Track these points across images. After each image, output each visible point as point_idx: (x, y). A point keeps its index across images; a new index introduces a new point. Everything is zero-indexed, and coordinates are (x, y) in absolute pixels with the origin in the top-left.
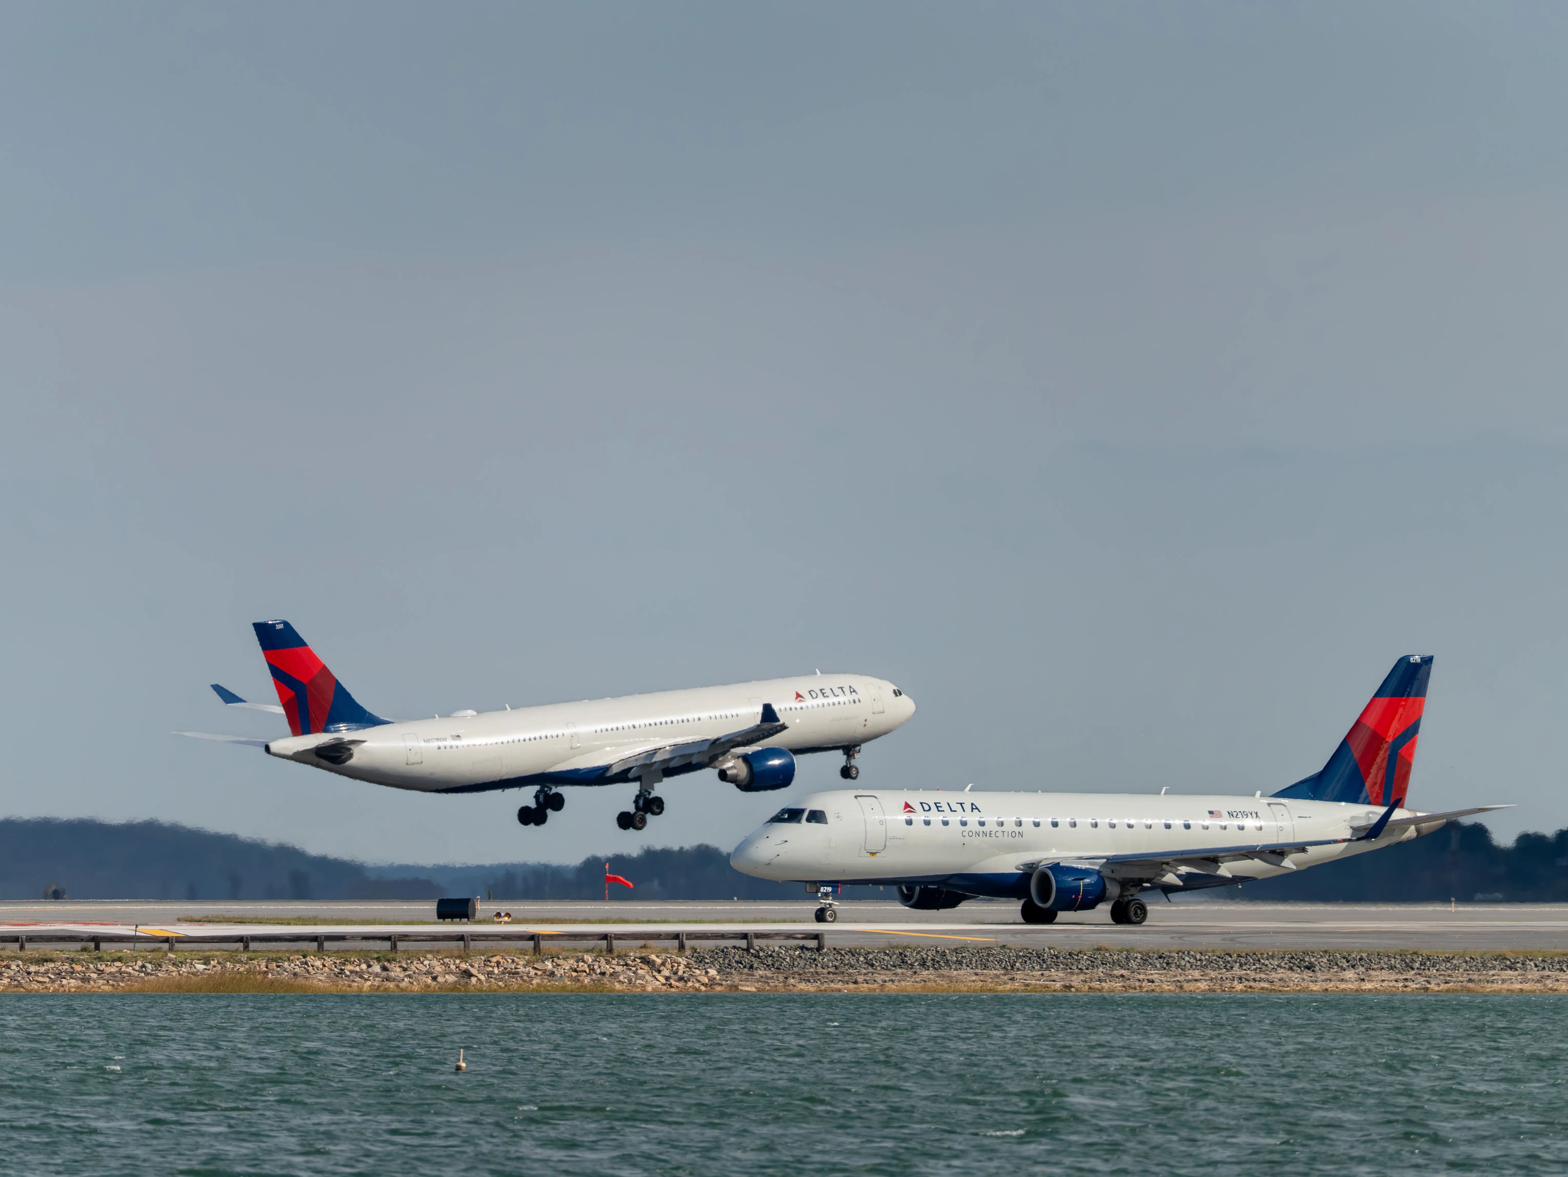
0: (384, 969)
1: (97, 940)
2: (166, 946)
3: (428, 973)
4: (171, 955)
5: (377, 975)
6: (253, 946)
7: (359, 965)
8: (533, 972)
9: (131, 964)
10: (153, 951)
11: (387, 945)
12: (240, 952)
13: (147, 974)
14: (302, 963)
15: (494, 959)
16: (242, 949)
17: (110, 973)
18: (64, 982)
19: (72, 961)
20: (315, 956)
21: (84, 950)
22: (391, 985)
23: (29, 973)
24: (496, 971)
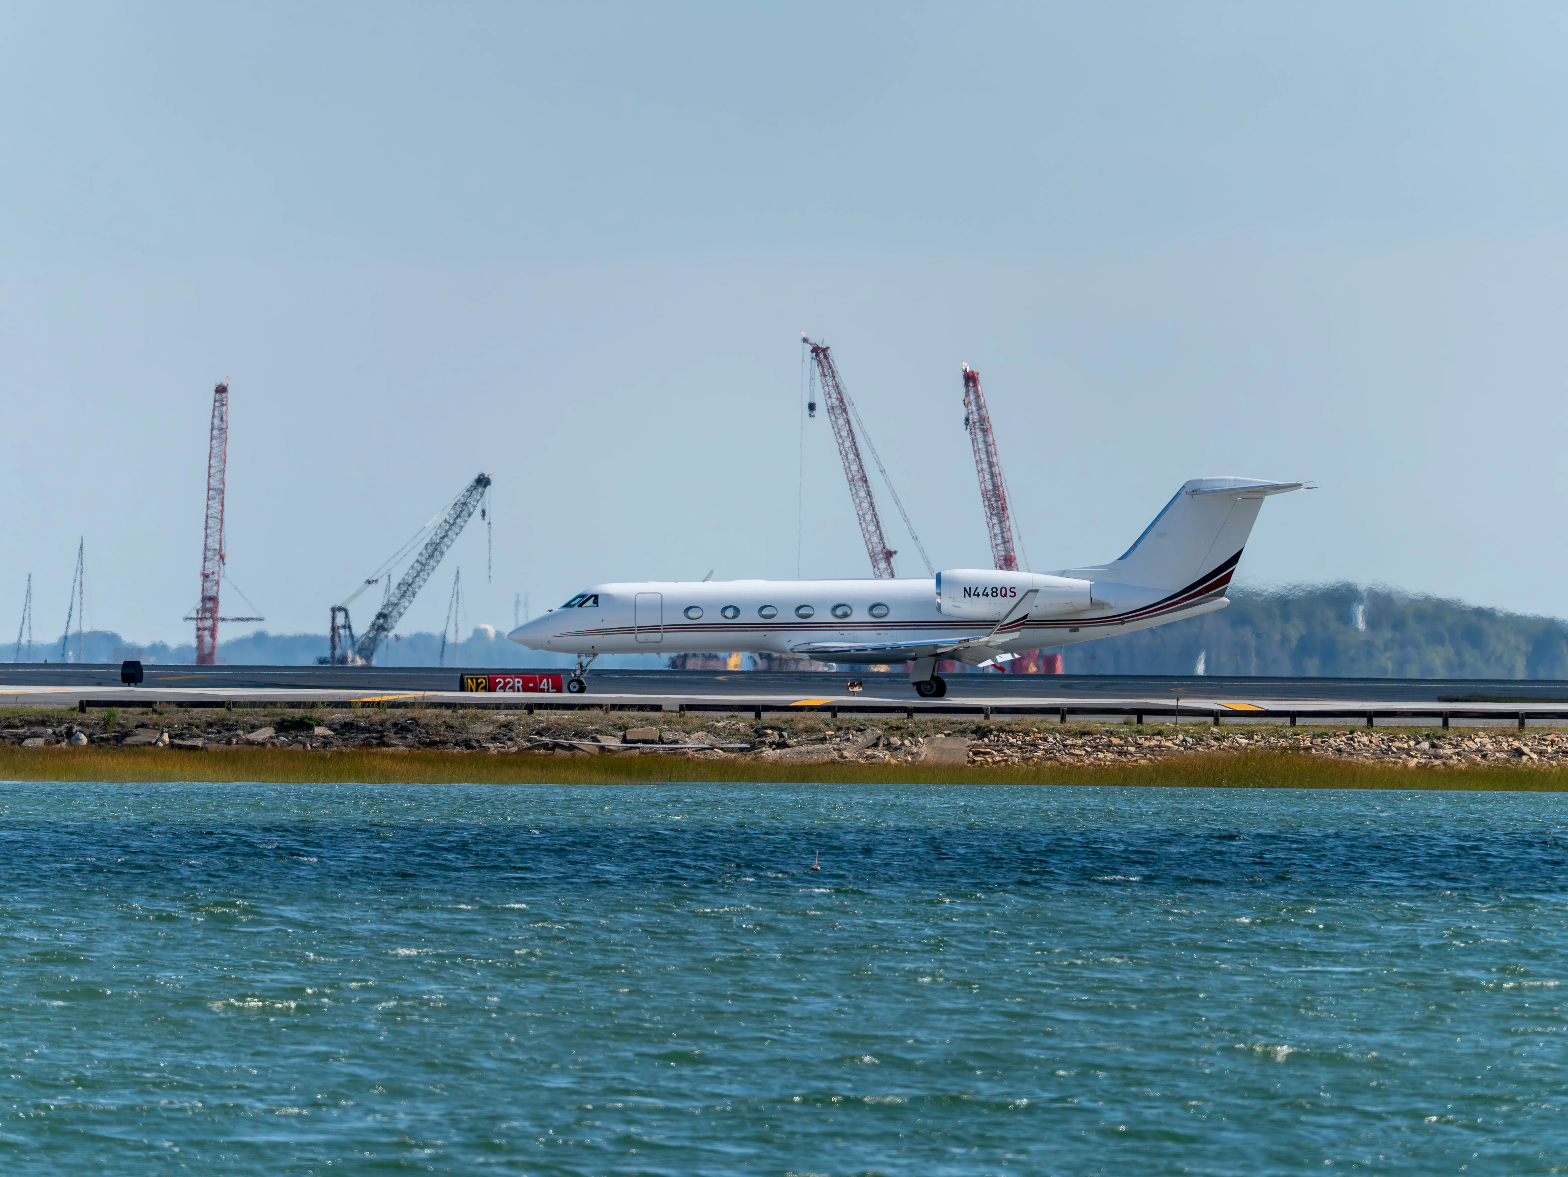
1: (1140, 713)
4: (1214, 729)
5: (1424, 752)
10: (1194, 724)
12: (1287, 727)
18: (1101, 755)
19: (1111, 733)
21: (1123, 722)
22: (1437, 762)
23: (1065, 746)
24: (1550, 749)
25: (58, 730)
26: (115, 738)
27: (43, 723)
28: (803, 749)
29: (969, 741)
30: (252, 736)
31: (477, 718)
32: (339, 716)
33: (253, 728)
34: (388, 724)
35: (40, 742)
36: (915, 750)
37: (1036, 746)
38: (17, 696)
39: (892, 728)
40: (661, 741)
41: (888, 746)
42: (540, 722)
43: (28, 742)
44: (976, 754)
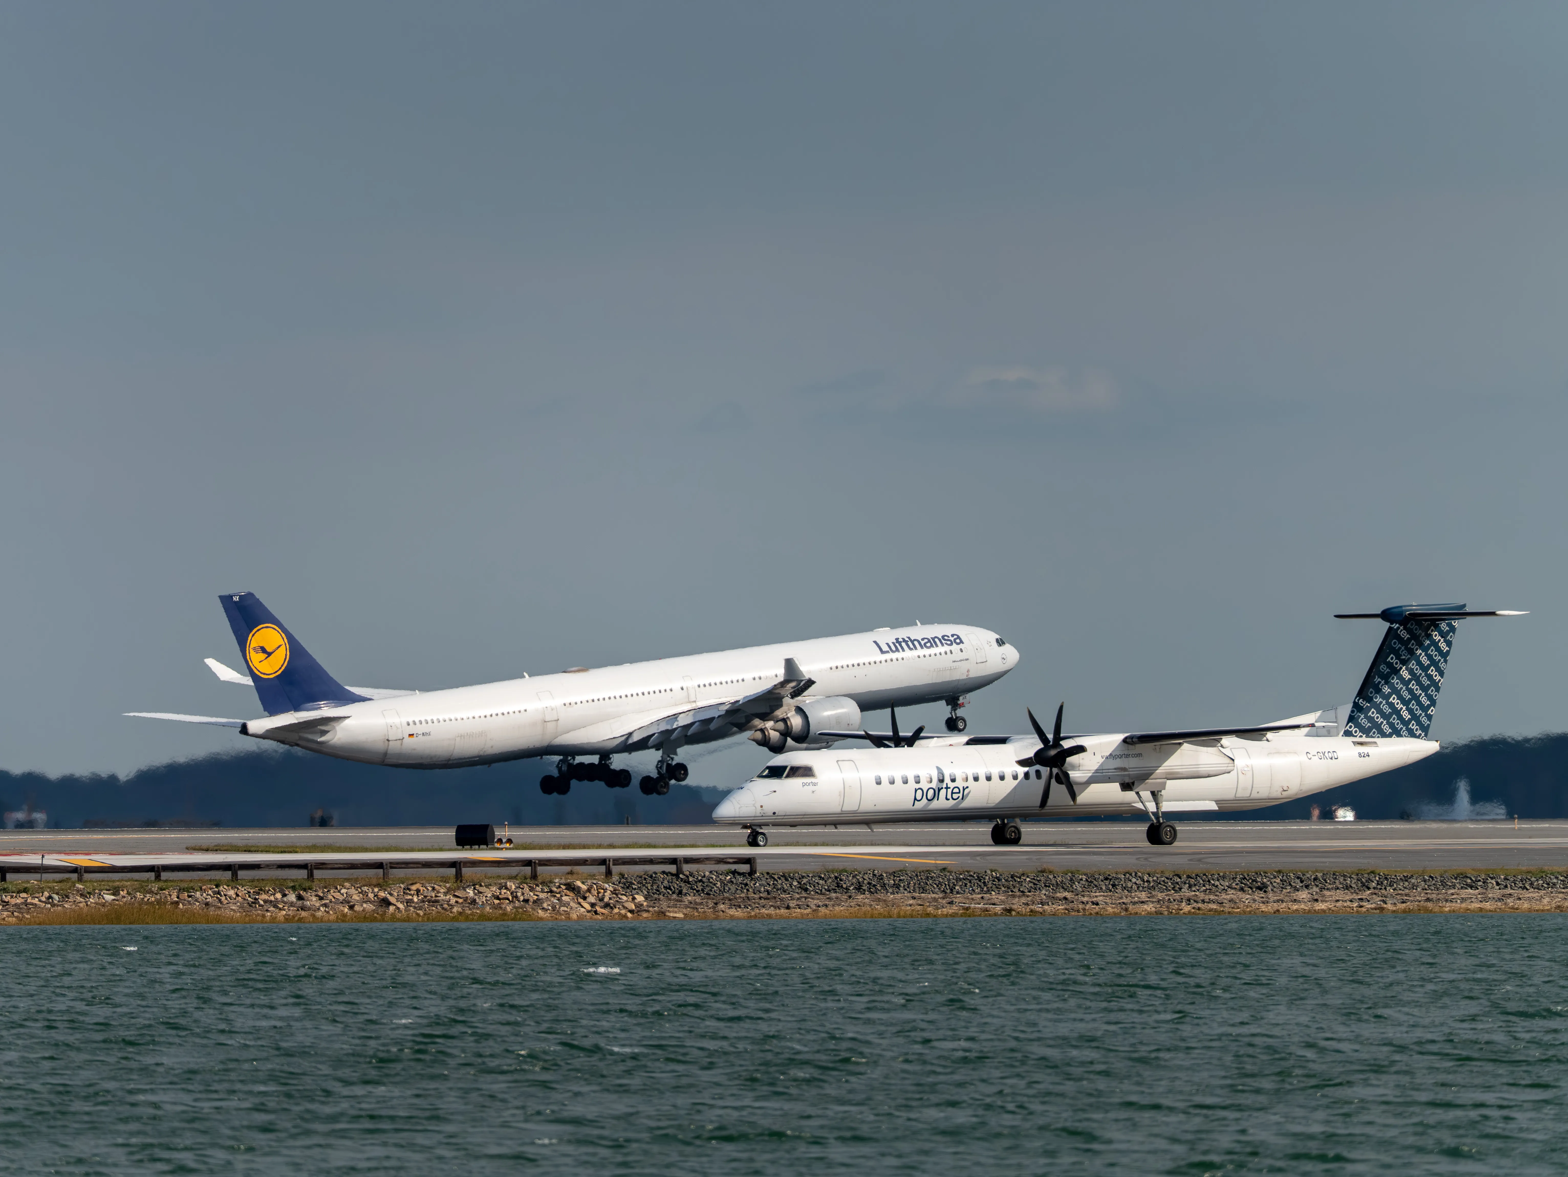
0: (300, 898)
2: (74, 876)
3: (345, 902)
6: (164, 875)
7: (274, 894)
8: (453, 900)
9: (37, 895)
11: (304, 873)
13: (53, 905)
14: (215, 893)
15: (414, 887)
16: (153, 878)
17: (16, 904)
20: (228, 886)
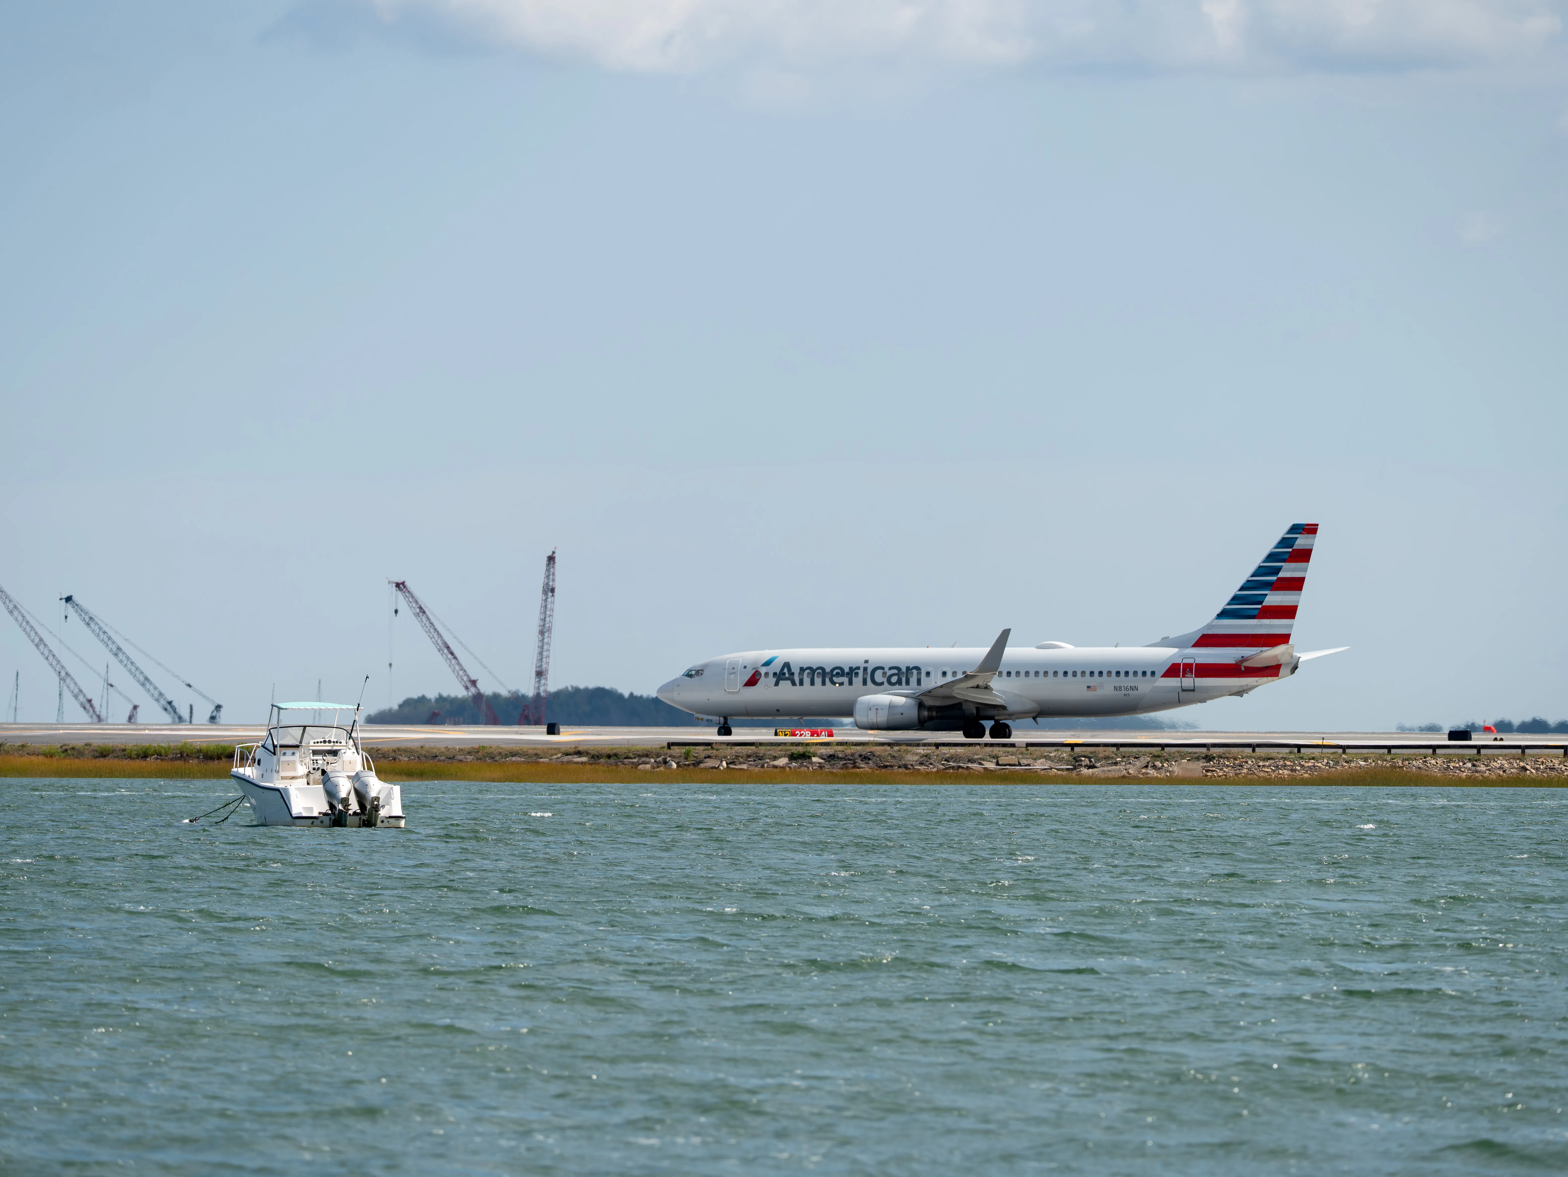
0: (1474, 765)
1: (1299, 747)
2: (1340, 751)
3: (1500, 768)
4: (1344, 756)
5: (1469, 769)
6: (1393, 751)
7: (1458, 763)
8: (1564, 768)
9: (1320, 761)
10: (1332, 754)
11: (1475, 751)
12: (1386, 755)
13: (1330, 767)
14: (1424, 762)
15: (1540, 760)
17: (1308, 766)
18: (1281, 772)
19: (1285, 759)
20: (1431, 758)
21: (1290, 753)
22: (1477, 775)
23: (1259, 766)
24: (1541, 767)
25: (658, 760)
26: (693, 764)
27: (647, 756)
28: (1105, 769)
29: (1202, 763)
30: (776, 763)
31: (907, 752)
32: (823, 750)
33: (775, 758)
34: (856, 756)
35: (648, 766)
36: (1171, 769)
37: (1242, 766)
38: (628, 740)
39: (1154, 756)
40: (1020, 765)
41: (1154, 767)
42: (945, 754)
43: (641, 767)
44: (1207, 771)
